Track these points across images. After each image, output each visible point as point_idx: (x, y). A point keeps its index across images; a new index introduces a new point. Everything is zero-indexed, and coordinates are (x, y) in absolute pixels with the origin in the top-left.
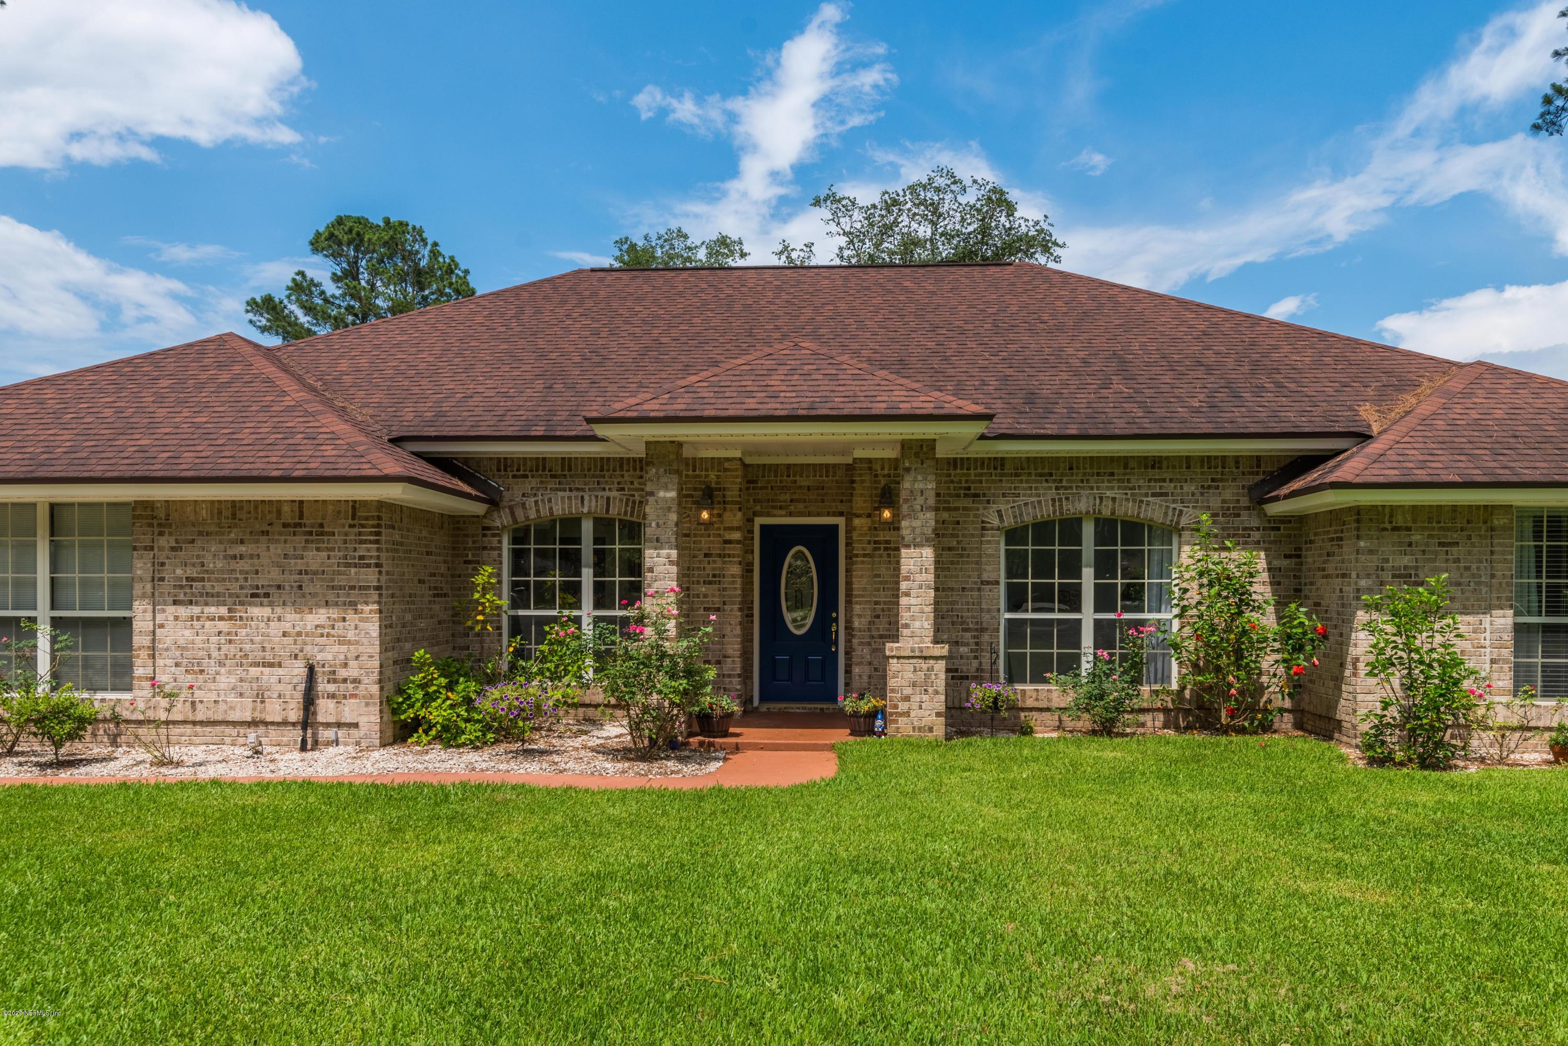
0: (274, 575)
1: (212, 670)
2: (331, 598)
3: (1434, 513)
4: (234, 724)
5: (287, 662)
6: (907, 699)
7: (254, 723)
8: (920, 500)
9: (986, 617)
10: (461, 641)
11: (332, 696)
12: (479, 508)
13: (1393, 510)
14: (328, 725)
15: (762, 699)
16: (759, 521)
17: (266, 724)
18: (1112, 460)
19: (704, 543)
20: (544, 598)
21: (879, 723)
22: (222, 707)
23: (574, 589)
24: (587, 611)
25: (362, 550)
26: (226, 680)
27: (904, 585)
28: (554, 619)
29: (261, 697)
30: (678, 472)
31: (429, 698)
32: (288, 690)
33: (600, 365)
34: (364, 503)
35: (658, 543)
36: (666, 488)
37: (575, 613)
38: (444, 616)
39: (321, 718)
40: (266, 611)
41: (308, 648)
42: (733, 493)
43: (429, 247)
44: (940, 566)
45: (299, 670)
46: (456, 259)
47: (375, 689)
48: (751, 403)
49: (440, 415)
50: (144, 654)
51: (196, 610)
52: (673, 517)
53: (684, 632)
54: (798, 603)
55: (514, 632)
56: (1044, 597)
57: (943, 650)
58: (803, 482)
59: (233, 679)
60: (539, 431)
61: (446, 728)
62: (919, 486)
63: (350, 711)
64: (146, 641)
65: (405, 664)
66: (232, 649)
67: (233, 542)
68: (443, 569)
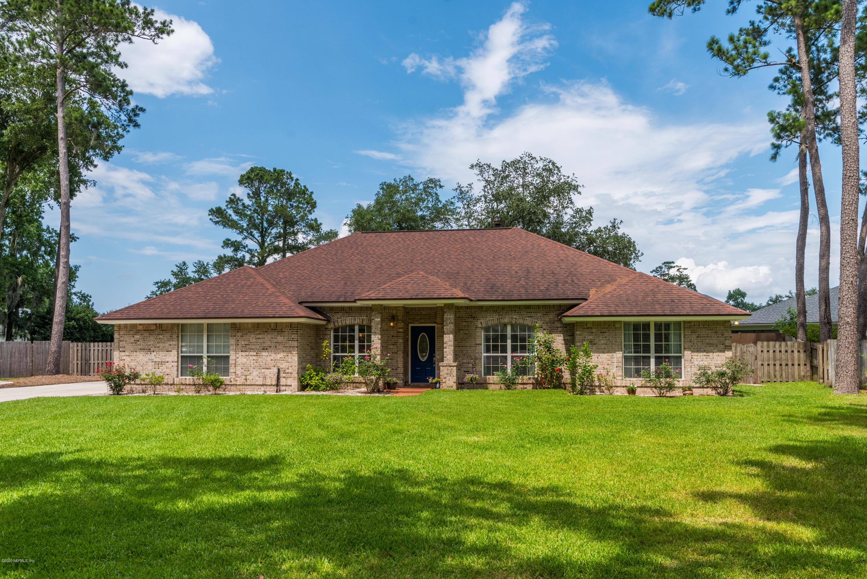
0: (269, 343)
1: (252, 370)
2: (284, 349)
3: (599, 323)
4: (257, 385)
5: (272, 368)
6: (445, 378)
7: (263, 385)
8: (449, 321)
9: (477, 355)
10: (318, 363)
11: (284, 377)
12: (324, 323)
13: (587, 322)
14: (283, 386)
15: (412, 381)
16: (410, 325)
17: (266, 385)
18: (515, 306)
19: (392, 333)
20: (344, 350)
21: (438, 385)
22: (254, 380)
23: (352, 347)
24: (357, 354)
25: (293, 336)
26: (255, 373)
27: (445, 345)
28: (347, 356)
29: (265, 378)
30: (381, 313)
31: (311, 378)
32: (272, 376)
33: (362, 274)
34: (294, 323)
35: (375, 333)
36: (377, 318)
37: (353, 354)
38: (314, 355)
39: (281, 384)
40: (266, 354)
41: (278, 364)
42: (400, 317)
43: (294, 182)
44: (455, 340)
45: (275, 370)
46: (307, 187)
47: (296, 375)
48: (400, 294)
49: (313, 294)
50: (233, 366)
51: (247, 353)
52: (380, 326)
53: (382, 359)
54: (423, 351)
55: (334, 360)
56: (495, 349)
57: (456, 364)
58: (424, 313)
59: (257, 373)
60: (342, 299)
61: (316, 386)
62: (449, 317)
63: (289, 382)
64: (234, 362)
65: (304, 369)
66: (257, 364)
67: (258, 334)
68: (313, 341)
